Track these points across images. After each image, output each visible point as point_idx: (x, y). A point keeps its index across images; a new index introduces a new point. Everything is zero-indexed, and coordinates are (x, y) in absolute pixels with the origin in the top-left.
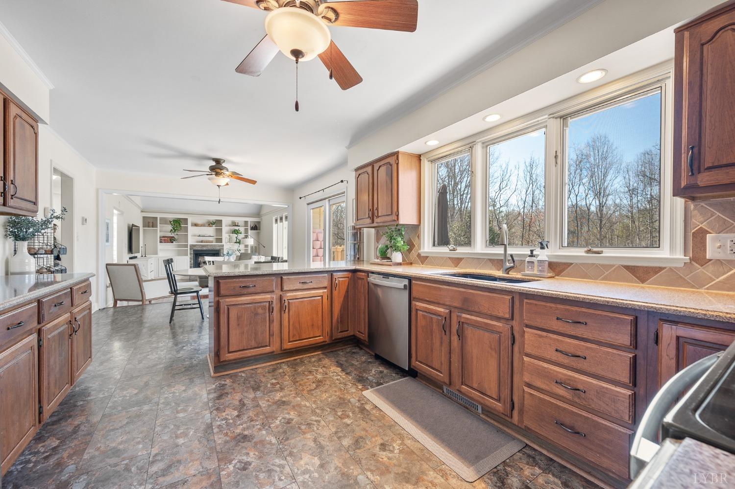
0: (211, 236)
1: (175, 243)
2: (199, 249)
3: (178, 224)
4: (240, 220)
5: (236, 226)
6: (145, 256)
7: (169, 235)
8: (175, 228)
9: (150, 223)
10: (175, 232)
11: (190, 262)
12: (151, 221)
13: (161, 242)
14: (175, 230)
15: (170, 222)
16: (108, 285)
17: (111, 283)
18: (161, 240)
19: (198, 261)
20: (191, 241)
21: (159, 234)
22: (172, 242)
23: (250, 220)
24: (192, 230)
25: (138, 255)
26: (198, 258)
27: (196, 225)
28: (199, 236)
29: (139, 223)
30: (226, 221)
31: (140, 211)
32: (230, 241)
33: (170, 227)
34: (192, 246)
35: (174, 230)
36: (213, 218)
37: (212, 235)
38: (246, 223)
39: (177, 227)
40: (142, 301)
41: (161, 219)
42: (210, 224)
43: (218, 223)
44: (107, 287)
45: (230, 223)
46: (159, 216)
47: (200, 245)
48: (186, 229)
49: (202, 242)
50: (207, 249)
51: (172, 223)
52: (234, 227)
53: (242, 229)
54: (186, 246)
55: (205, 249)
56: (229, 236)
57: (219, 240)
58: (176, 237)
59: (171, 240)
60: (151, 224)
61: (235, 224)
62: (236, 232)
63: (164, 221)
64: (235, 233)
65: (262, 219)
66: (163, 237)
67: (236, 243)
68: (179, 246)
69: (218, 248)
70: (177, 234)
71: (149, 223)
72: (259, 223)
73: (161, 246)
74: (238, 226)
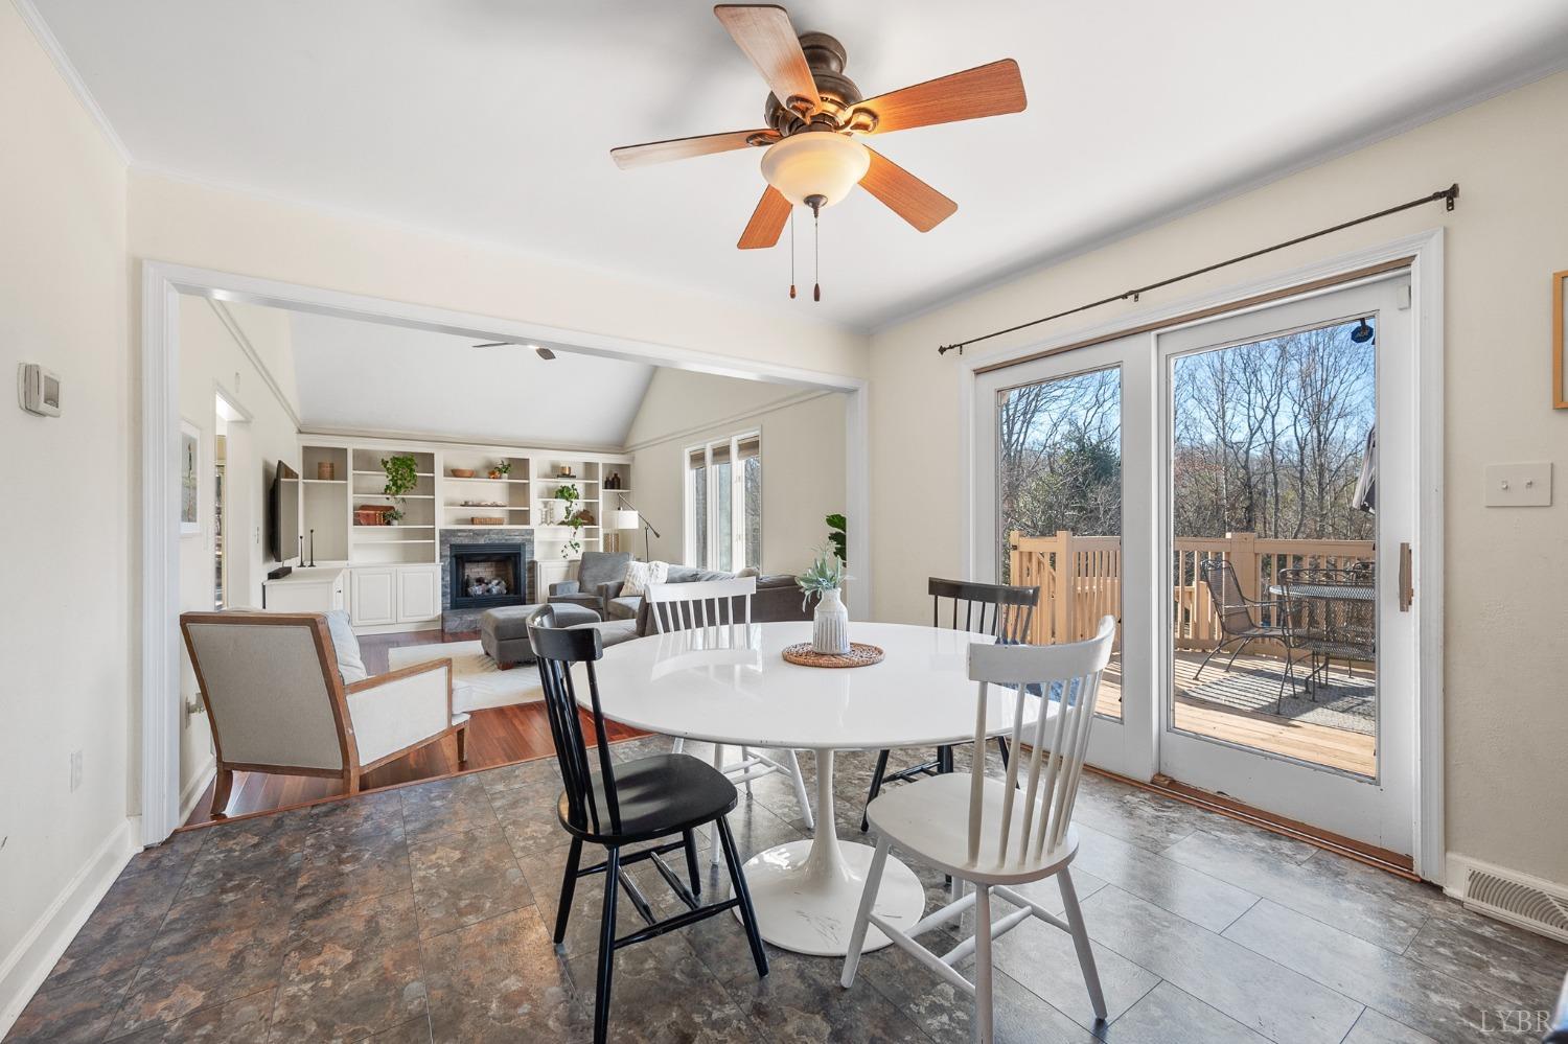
0: (497, 506)
1: (396, 525)
2: (466, 541)
3: (408, 470)
4: (574, 460)
5: (564, 476)
6: (312, 565)
7: (382, 501)
8: (399, 482)
9: (326, 464)
10: (397, 492)
11: (443, 579)
12: (327, 460)
13: (357, 522)
14: (399, 488)
15: (385, 463)
16: (193, 701)
17: (204, 694)
18: (356, 515)
19: (464, 576)
20: (443, 520)
21: (352, 500)
22: (389, 523)
23: (602, 459)
24: (445, 489)
25: (293, 563)
26: (464, 568)
27: (455, 473)
28: (466, 504)
29: (297, 466)
30: (539, 462)
31: (296, 430)
32: (547, 519)
33: (382, 479)
34: (446, 534)
35: (396, 486)
36: (500, 455)
37: (499, 503)
38: (590, 468)
39: (403, 478)
40: (343, 774)
41: (358, 454)
42: (494, 471)
43: (517, 468)
44: (189, 710)
45: (547, 469)
46: (351, 445)
47: (470, 530)
48: (429, 486)
49: (472, 521)
50: (488, 541)
51: (389, 465)
52: (559, 480)
53: (580, 486)
54: (430, 534)
55: (482, 541)
56: (546, 504)
57: (522, 517)
58: (399, 508)
59: (386, 516)
60: (327, 470)
61: (560, 472)
62: (564, 493)
63: (365, 460)
64: (563, 497)
65: (633, 459)
66: (364, 507)
67: (563, 523)
68: (408, 534)
69: (518, 539)
70: (403, 500)
71: (320, 465)
72: (625, 468)
73: (357, 535)
74: (569, 476)
